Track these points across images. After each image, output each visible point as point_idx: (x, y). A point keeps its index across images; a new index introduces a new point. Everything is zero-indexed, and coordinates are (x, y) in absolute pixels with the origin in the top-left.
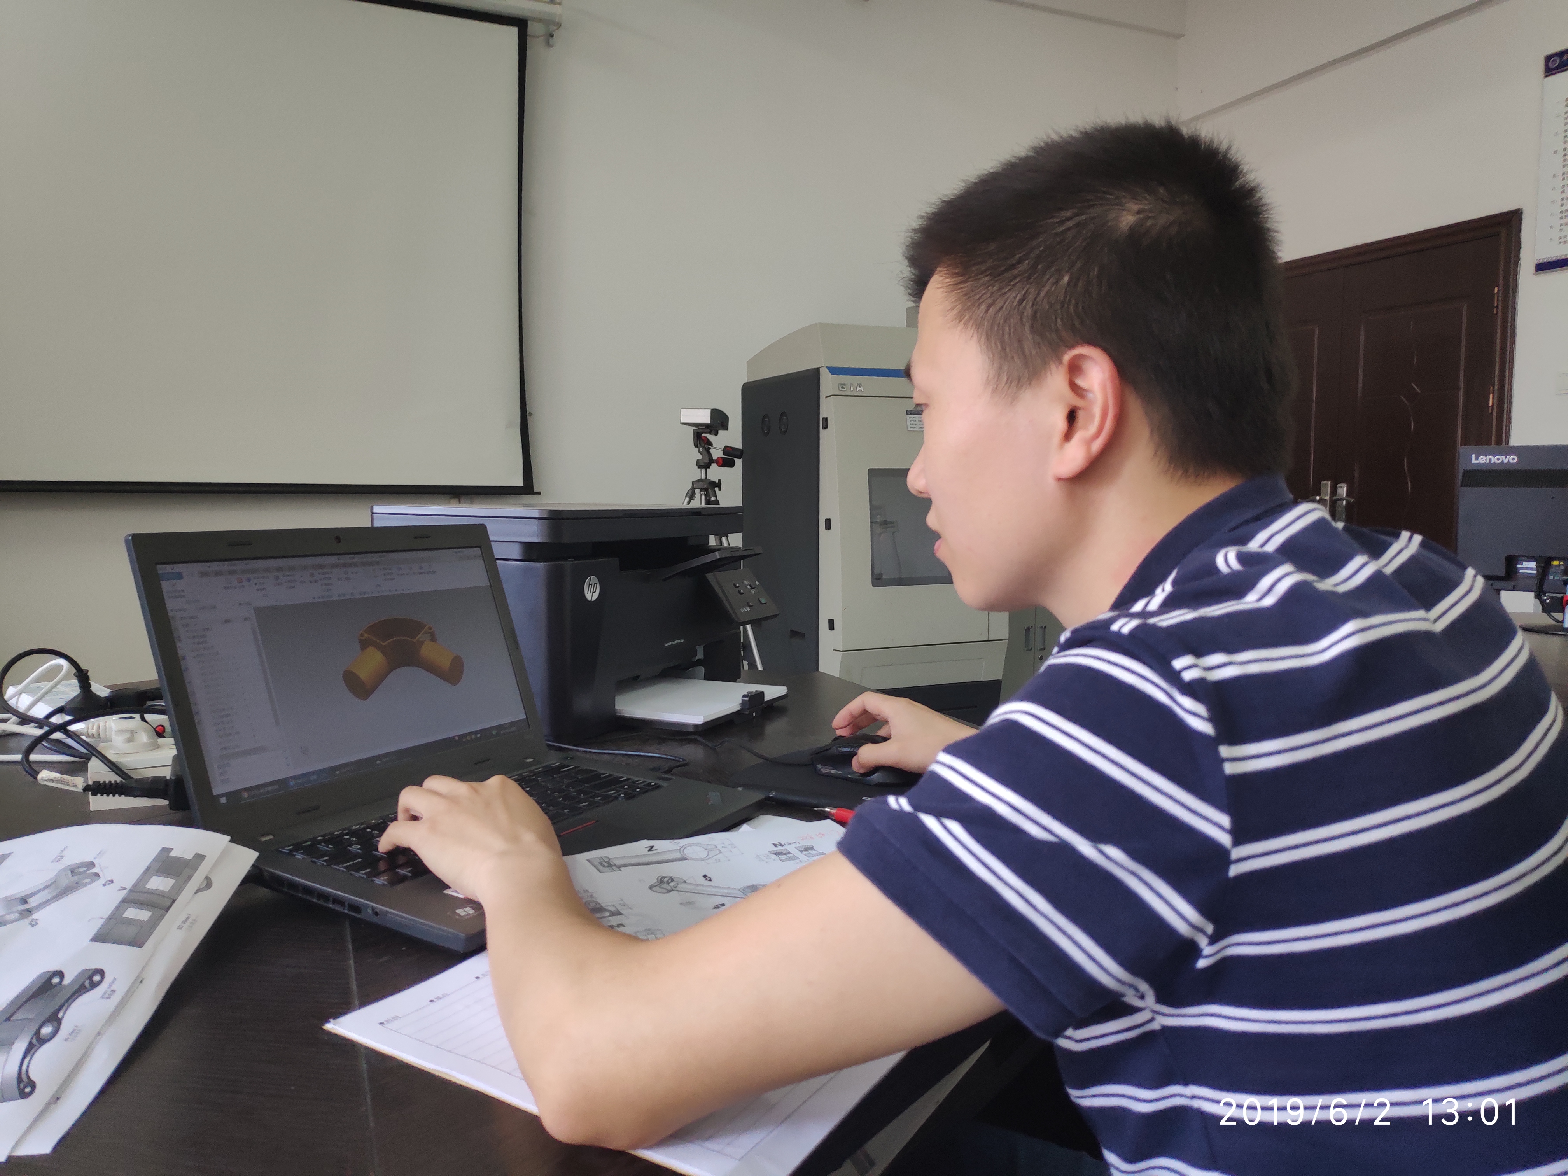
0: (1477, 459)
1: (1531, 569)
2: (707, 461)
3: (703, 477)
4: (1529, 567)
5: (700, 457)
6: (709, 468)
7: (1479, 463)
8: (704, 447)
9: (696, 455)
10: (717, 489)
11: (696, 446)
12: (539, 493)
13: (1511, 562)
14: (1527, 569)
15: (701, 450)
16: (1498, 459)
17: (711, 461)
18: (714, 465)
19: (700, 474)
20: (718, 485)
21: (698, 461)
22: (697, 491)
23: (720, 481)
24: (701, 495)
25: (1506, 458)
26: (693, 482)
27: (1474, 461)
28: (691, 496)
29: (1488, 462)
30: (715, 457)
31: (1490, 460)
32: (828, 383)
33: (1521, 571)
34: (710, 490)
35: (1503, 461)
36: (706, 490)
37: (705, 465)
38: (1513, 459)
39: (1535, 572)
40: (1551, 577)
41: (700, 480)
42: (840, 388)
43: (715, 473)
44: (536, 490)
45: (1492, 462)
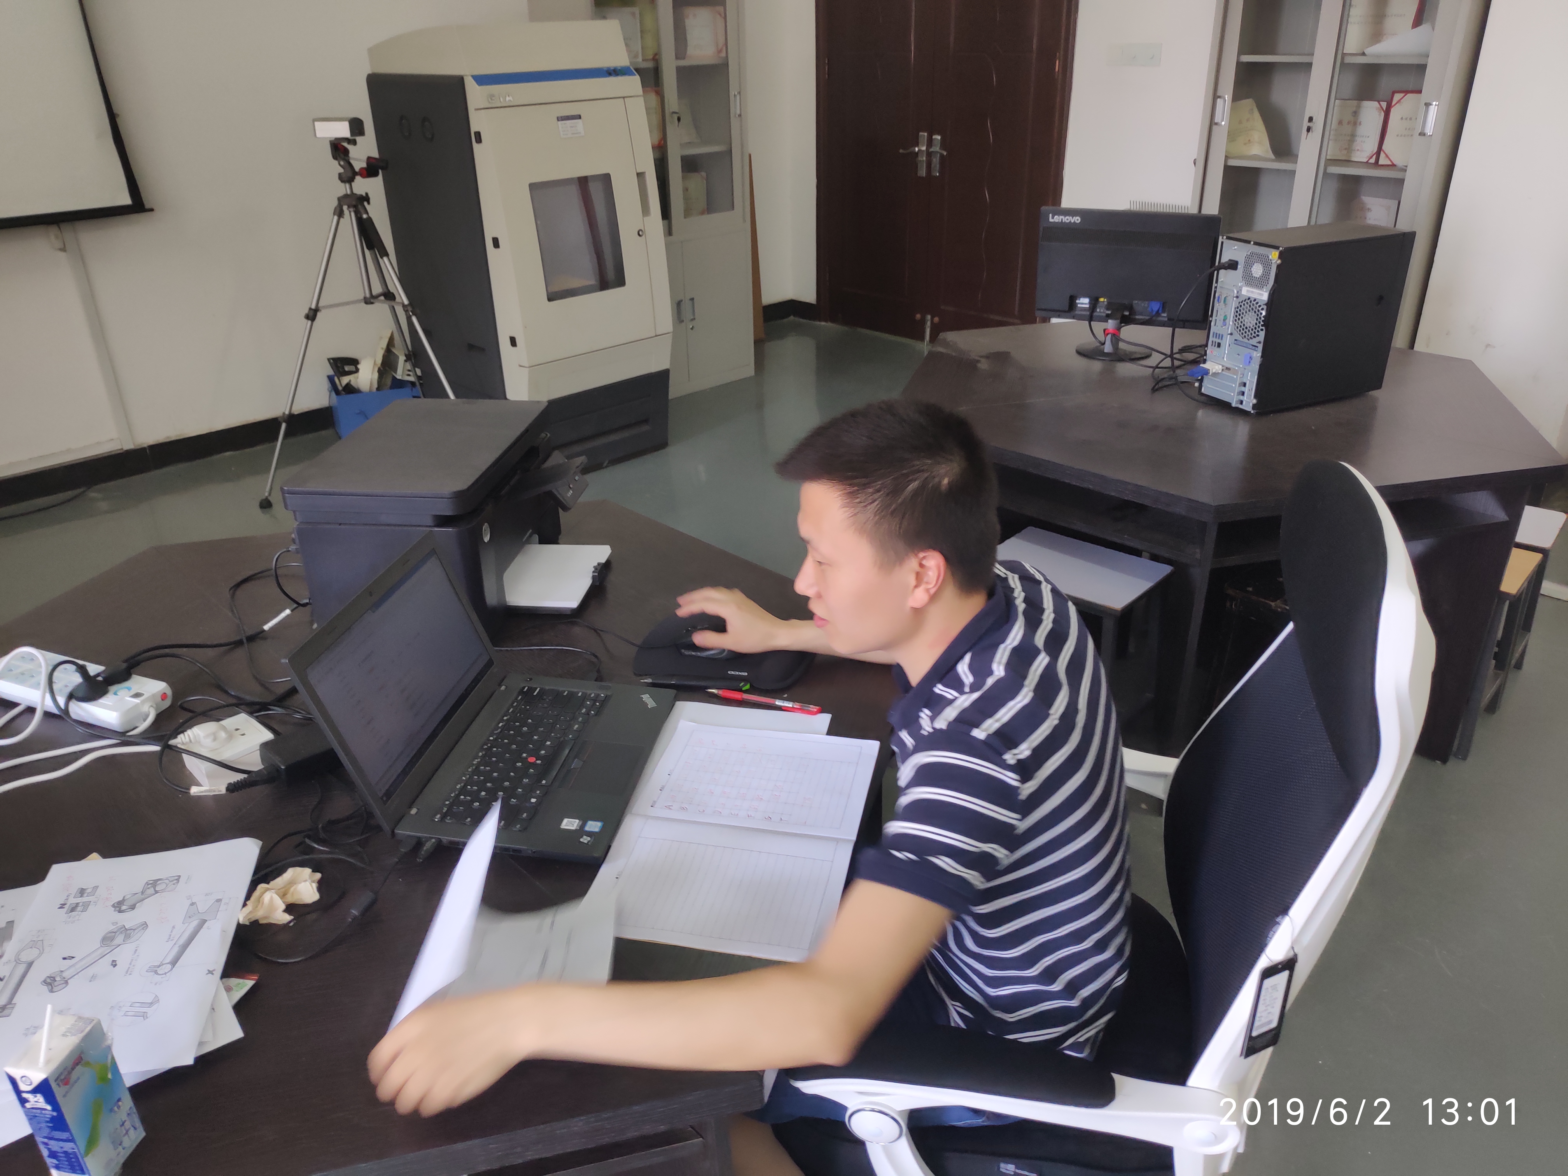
0: (1053, 218)
1: (1086, 304)
2: (350, 174)
3: (349, 192)
4: (1084, 302)
5: (341, 170)
6: (353, 181)
7: (1054, 222)
8: (344, 160)
9: (336, 168)
10: (366, 203)
11: (335, 158)
12: (152, 210)
13: (1072, 300)
14: (1082, 304)
15: (342, 163)
16: (1067, 219)
17: (355, 174)
18: (358, 179)
19: (343, 189)
20: (366, 198)
21: (340, 174)
22: (345, 208)
23: (367, 194)
24: (350, 212)
25: (1073, 218)
26: (339, 199)
27: (1051, 220)
28: (340, 214)
29: (1060, 221)
30: (357, 169)
31: (1062, 219)
32: (475, 95)
33: (1079, 305)
34: (360, 206)
35: (1070, 222)
36: (355, 206)
37: (348, 177)
38: (1078, 220)
39: (1088, 306)
40: (1098, 310)
41: (346, 196)
42: (490, 100)
43: (361, 185)
44: (147, 206)
45: (1063, 221)
